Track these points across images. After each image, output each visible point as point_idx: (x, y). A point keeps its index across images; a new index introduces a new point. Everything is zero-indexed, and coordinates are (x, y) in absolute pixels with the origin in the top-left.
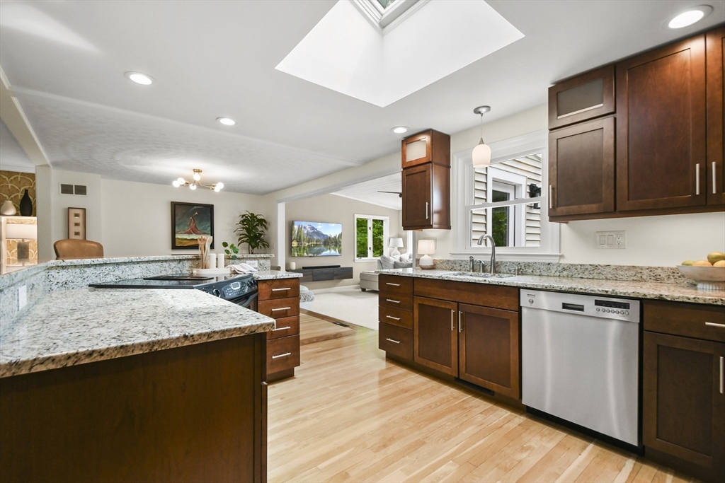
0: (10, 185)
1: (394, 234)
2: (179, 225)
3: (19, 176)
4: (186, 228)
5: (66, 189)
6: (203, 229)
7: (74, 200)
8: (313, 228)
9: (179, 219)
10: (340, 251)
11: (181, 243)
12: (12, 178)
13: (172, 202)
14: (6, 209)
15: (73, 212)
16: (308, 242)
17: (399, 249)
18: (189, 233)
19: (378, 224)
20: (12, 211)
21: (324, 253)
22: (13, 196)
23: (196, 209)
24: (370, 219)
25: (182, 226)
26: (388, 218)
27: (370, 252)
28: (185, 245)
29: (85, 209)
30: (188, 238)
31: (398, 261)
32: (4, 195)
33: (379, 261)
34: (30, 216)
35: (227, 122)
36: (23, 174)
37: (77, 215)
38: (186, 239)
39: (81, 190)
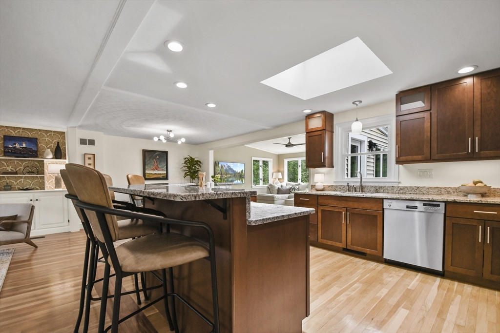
0: (47, 139)
1: (276, 170)
2: (148, 164)
3: (52, 133)
4: (152, 166)
5: (83, 142)
6: (162, 167)
7: (88, 149)
8: (229, 166)
9: (148, 161)
10: (242, 181)
11: (149, 176)
12: (48, 134)
13: (143, 150)
14: (47, 155)
15: (87, 156)
16: (226, 175)
17: (279, 179)
18: (153, 170)
19: (266, 164)
20: (51, 156)
21: (235, 182)
22: (48, 146)
23: (157, 155)
24: (261, 160)
25: (149, 165)
26: (272, 159)
27: (261, 182)
28: (151, 178)
29: (94, 155)
30: (153, 173)
31: (280, 187)
32: (44, 146)
33: (268, 187)
34: (60, 158)
35: (212, 105)
36: (54, 132)
37: (89, 158)
38: (152, 174)
39: (92, 142)
